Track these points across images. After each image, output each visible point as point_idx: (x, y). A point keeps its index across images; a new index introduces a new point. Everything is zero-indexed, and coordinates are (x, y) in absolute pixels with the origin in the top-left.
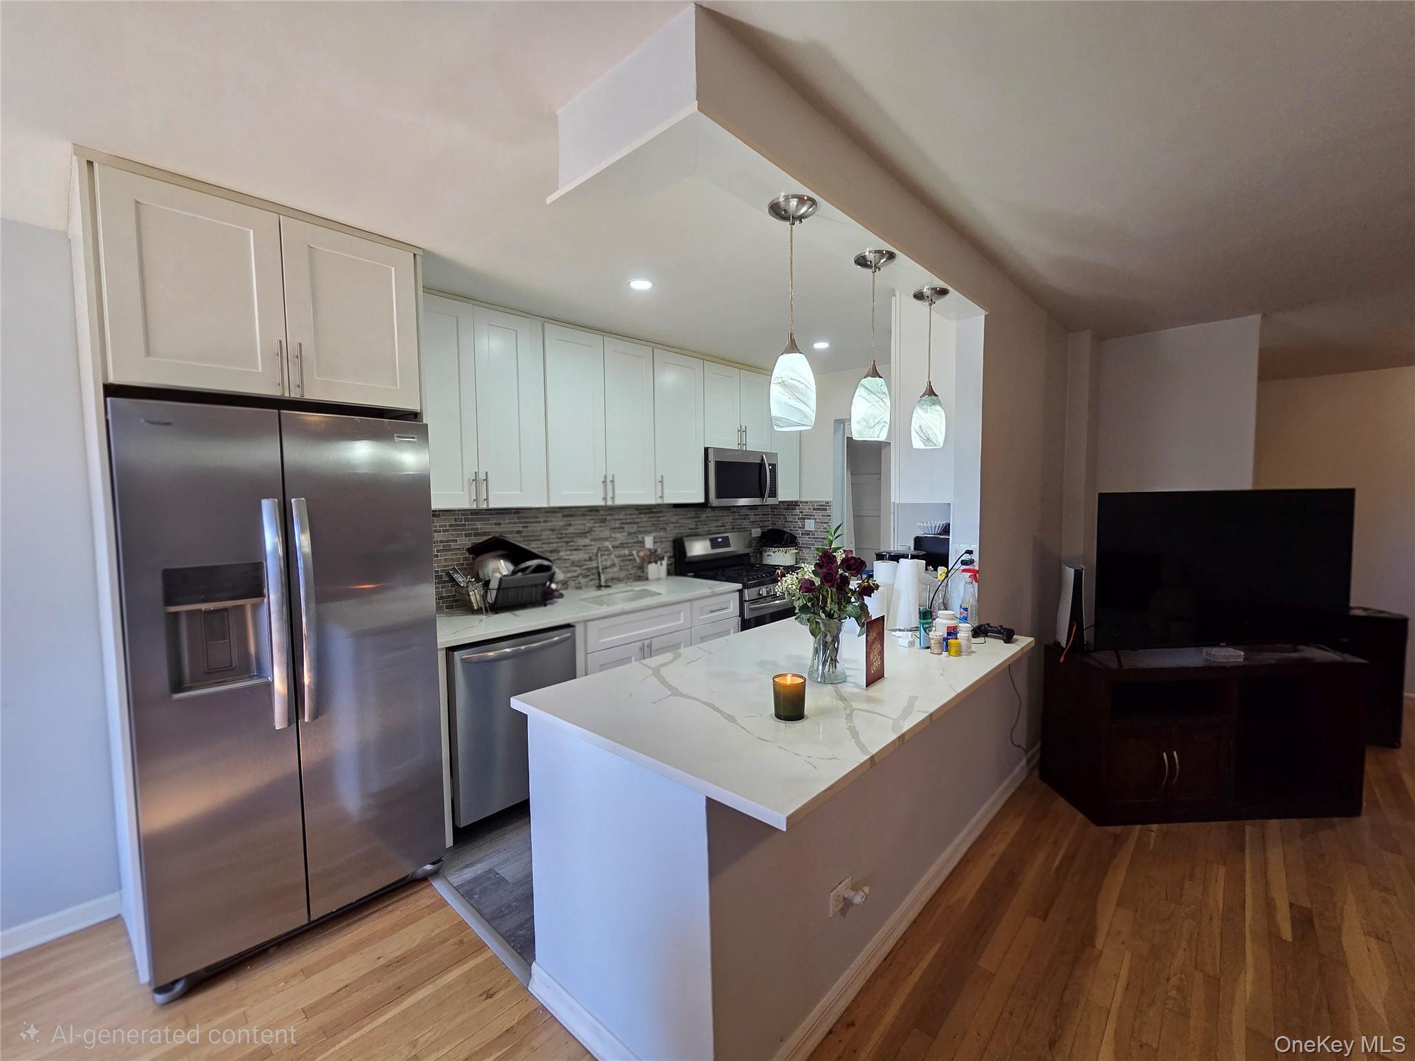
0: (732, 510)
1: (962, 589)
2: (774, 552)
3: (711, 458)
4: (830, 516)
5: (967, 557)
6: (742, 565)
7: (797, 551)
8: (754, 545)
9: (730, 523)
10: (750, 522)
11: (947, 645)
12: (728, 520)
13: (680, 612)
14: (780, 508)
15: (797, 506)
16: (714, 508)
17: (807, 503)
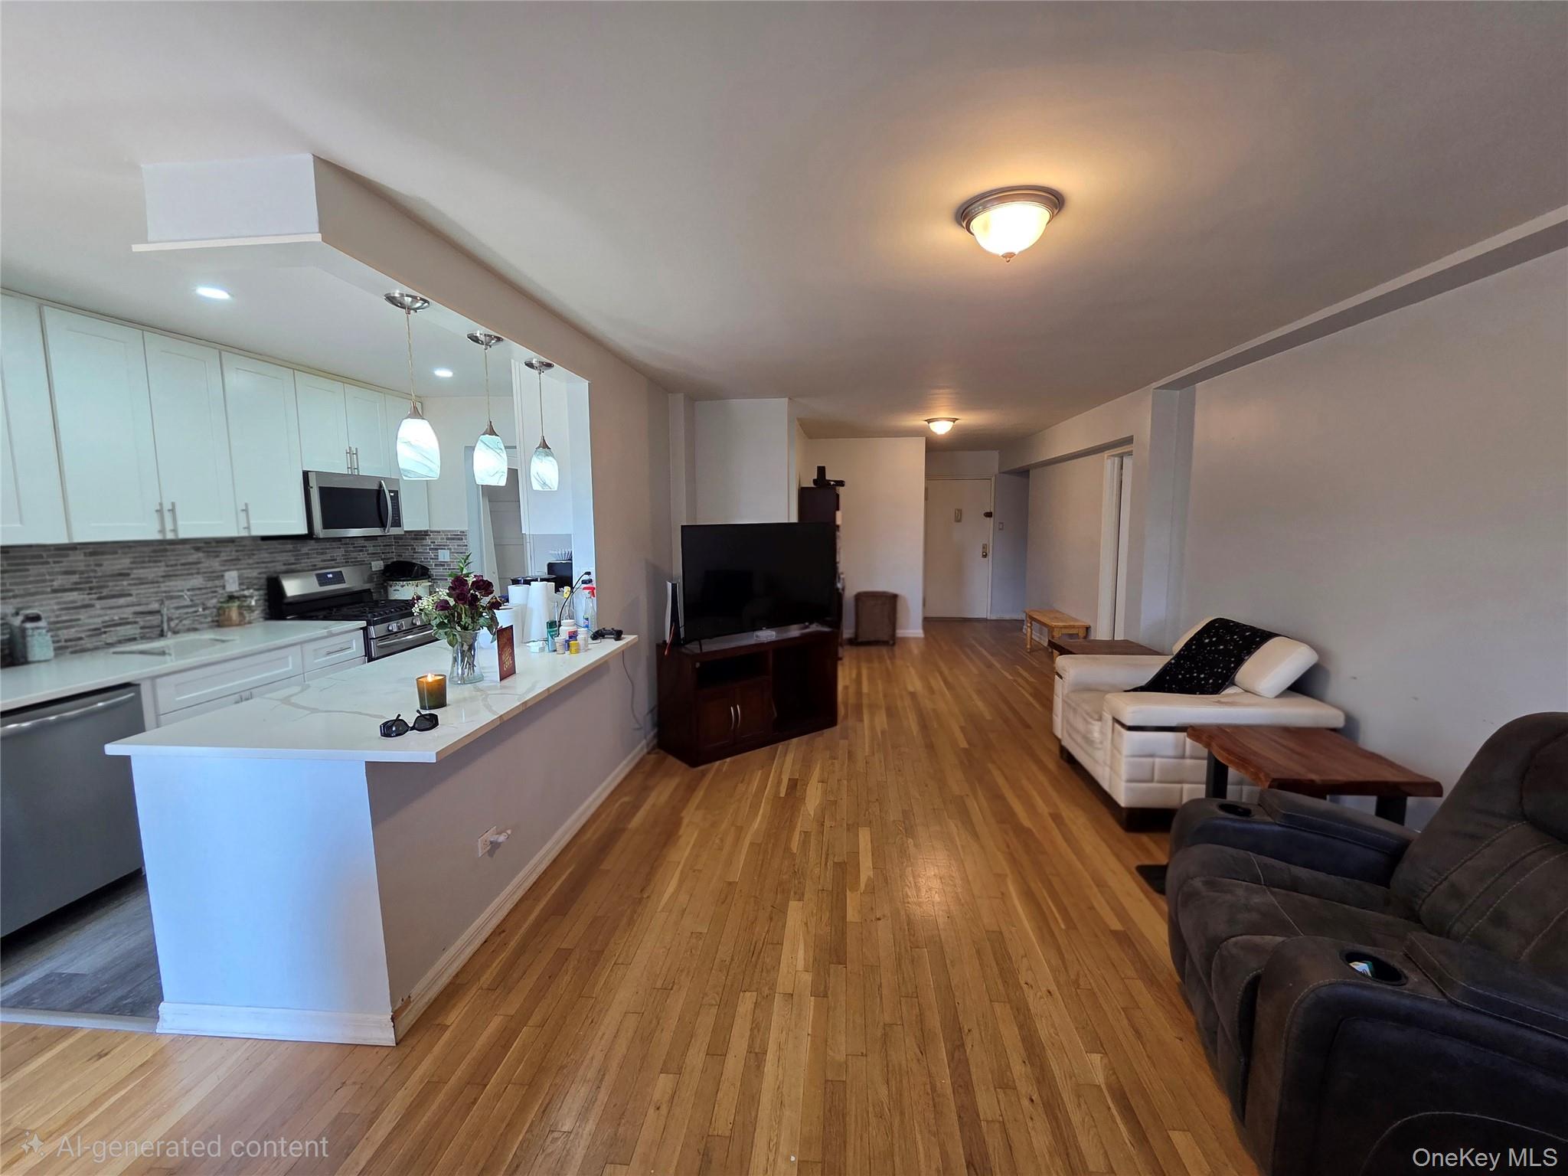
0: (343, 541)
1: (584, 604)
2: (402, 586)
3: (313, 482)
4: (466, 546)
5: (586, 577)
6: (362, 602)
7: (430, 584)
8: (375, 580)
9: (343, 555)
10: (368, 554)
11: (569, 646)
12: (339, 553)
13: (287, 657)
14: (407, 539)
15: (427, 535)
16: (318, 540)
17: (439, 532)
